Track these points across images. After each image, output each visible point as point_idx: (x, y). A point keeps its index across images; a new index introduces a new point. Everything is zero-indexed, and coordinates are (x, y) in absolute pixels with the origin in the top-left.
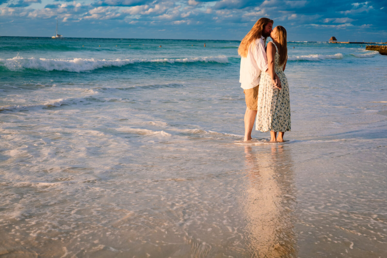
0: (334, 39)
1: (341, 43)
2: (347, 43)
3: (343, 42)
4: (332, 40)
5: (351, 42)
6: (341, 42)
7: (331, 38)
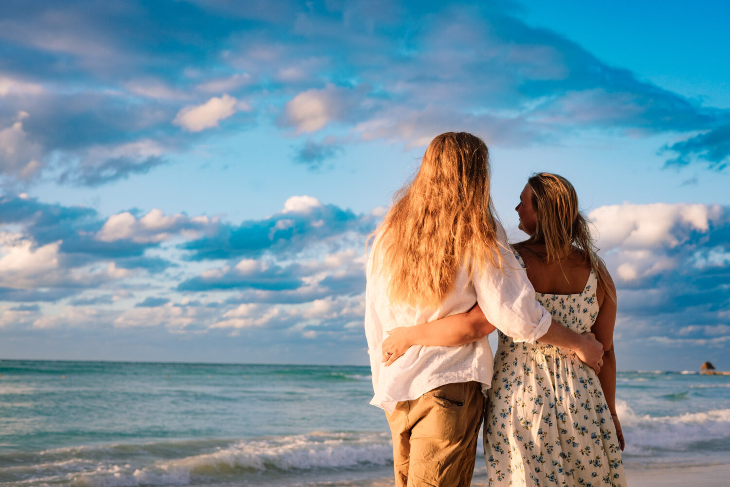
0: (709, 366)
1: (725, 373)
4: (706, 367)
7: (703, 364)
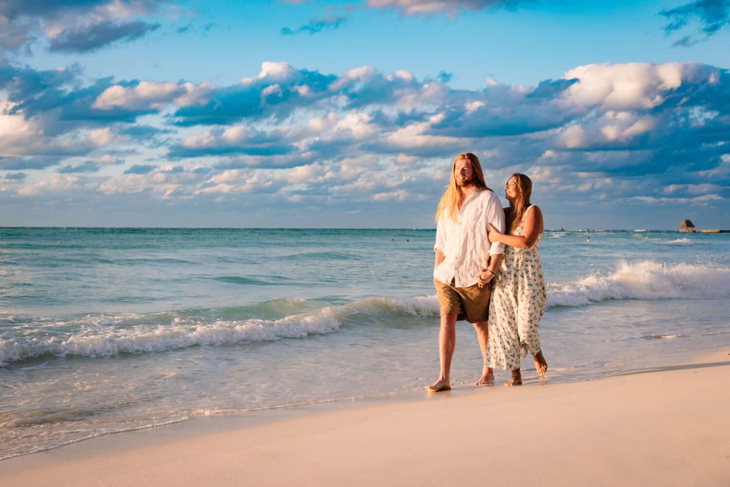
0: (689, 224)
1: (704, 231)
2: (716, 231)
3: (707, 229)
4: (686, 226)
5: (721, 230)
6: (703, 229)
7: (683, 223)
